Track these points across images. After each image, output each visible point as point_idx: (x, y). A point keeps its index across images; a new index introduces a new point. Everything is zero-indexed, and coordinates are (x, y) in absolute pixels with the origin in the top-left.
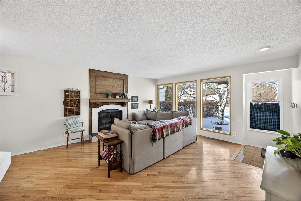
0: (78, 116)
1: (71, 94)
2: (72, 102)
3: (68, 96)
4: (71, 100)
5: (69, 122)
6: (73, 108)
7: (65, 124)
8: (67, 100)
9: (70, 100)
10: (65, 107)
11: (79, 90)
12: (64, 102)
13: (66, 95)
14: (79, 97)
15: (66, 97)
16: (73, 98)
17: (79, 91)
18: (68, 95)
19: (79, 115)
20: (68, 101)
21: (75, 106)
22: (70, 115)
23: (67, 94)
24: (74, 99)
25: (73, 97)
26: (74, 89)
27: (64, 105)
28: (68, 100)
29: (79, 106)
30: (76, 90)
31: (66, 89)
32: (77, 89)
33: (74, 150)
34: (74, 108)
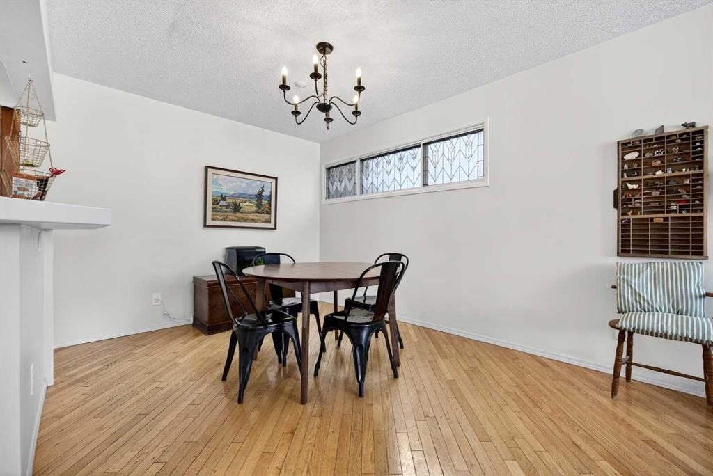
0: (695, 261)
1: (648, 155)
2: (657, 189)
3: (635, 166)
4: (652, 184)
5: (635, 282)
6: (658, 218)
7: (614, 287)
8: (630, 186)
9: (646, 184)
10: (621, 217)
11: (699, 126)
12: (616, 192)
13: (624, 162)
14: (701, 165)
15: (624, 171)
16: (659, 173)
17: (701, 132)
18: (637, 160)
19: (694, 254)
20: (635, 186)
21: (675, 211)
22: (642, 252)
23: (628, 157)
24: (670, 173)
25: (661, 168)
26: (669, 130)
27: (616, 206)
28: (632, 182)
29: (700, 207)
30: (683, 129)
31: (626, 134)
32: (685, 125)
33: (643, 423)
34: (666, 219)
